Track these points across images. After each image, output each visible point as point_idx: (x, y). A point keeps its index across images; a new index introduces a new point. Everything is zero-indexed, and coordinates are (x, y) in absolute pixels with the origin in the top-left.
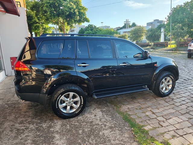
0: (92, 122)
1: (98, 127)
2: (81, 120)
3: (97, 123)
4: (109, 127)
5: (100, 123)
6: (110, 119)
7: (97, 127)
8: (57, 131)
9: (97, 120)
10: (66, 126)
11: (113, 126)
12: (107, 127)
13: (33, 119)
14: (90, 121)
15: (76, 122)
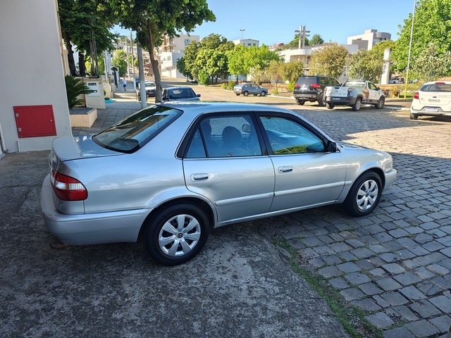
0: (226, 296)
1: (246, 314)
2: (198, 289)
4: (275, 314)
7: (243, 312)
9: (241, 289)
10: (157, 305)
13: (66, 280)
14: (223, 292)
15: (183, 296)
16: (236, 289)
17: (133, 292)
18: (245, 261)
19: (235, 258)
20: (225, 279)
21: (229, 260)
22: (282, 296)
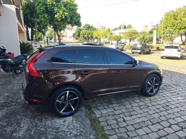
0: (58, 128)
2: (49, 125)
3: (63, 130)
5: (66, 130)
6: (78, 126)
7: (62, 134)
8: (20, 137)
9: (65, 126)
10: (31, 131)
11: (79, 134)
12: (72, 135)
14: (57, 127)
15: (42, 128)
17: (24, 126)
22: (79, 128)
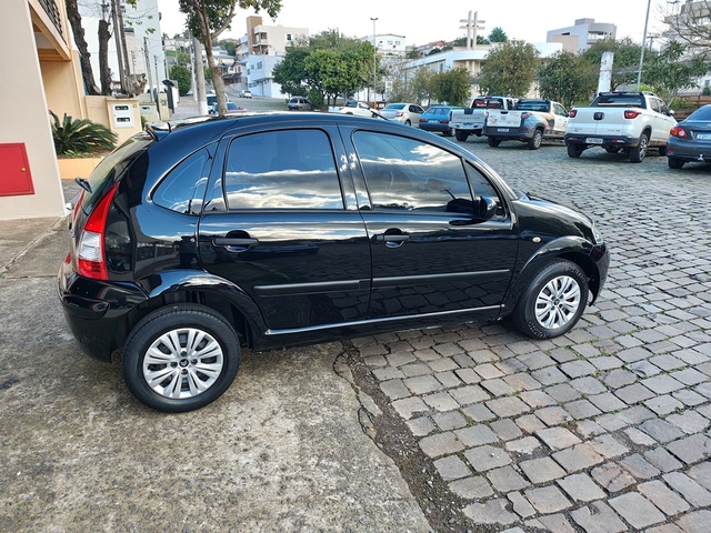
0: (233, 500)
9: (267, 484)
16: (258, 482)
18: (291, 424)
19: (276, 420)
20: (244, 462)
21: (263, 424)
